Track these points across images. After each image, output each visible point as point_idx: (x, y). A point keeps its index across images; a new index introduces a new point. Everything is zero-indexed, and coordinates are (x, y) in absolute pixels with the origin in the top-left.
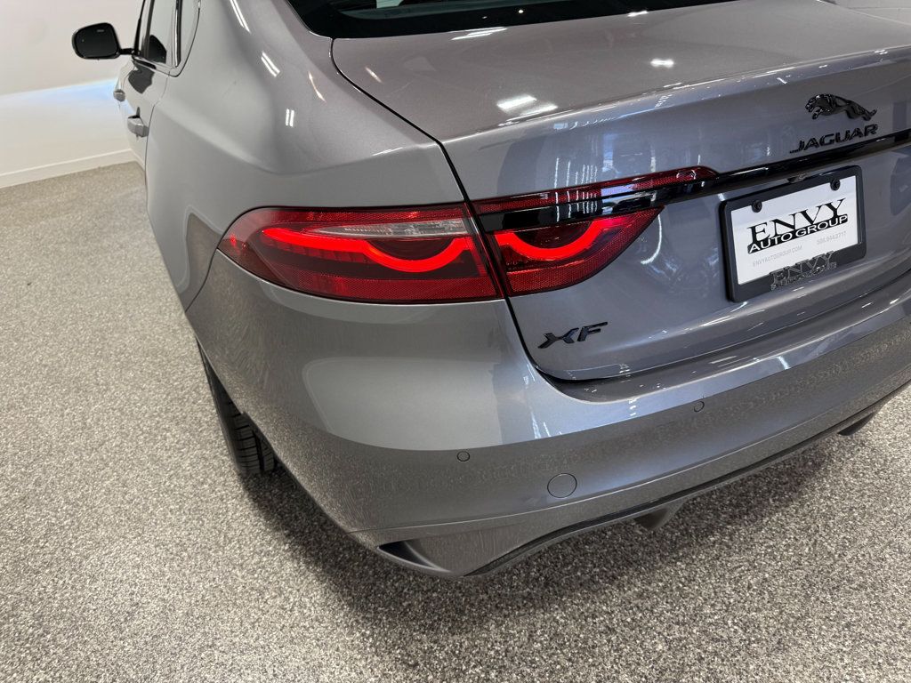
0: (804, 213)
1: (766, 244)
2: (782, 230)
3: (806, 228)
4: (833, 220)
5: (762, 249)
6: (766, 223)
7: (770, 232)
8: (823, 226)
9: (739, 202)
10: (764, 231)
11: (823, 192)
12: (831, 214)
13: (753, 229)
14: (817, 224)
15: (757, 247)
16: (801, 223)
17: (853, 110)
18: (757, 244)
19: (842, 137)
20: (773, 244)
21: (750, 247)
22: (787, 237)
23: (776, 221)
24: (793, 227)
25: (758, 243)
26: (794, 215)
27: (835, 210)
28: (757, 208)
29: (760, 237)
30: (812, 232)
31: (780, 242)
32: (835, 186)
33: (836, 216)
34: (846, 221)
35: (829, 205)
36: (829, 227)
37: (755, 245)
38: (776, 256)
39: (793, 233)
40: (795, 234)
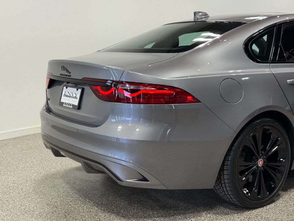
2: (69, 95)
7: (67, 94)
8: (74, 98)
9: (65, 86)
13: (65, 92)
16: (71, 95)
17: (68, 71)
18: (65, 95)
20: (67, 96)
23: (68, 92)
27: (76, 95)
30: (72, 98)
32: (77, 90)
33: (76, 97)
34: (77, 99)
38: (66, 99)
39: (70, 96)
40: (70, 97)
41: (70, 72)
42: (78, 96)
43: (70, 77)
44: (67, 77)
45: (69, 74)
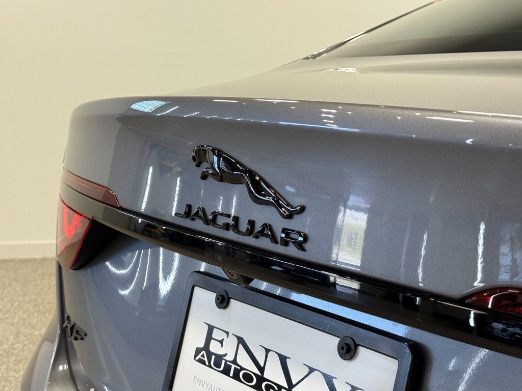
0: (283, 360)
1: (218, 364)
2: (245, 362)
3: (280, 387)
5: (210, 366)
6: (227, 333)
9: (208, 282)
10: (221, 342)
13: (211, 329)
15: (206, 359)
18: (207, 355)
19: (244, 226)
20: (226, 372)
21: (198, 351)
22: (248, 378)
23: (241, 341)
24: (262, 370)
25: (210, 354)
26: (268, 351)
28: (223, 302)
29: (214, 347)
31: (237, 376)
32: (348, 351)
35: (328, 379)
37: (203, 352)
39: (259, 380)
41: (303, 209)
43: (292, 251)
44: (264, 243)
45: (290, 216)
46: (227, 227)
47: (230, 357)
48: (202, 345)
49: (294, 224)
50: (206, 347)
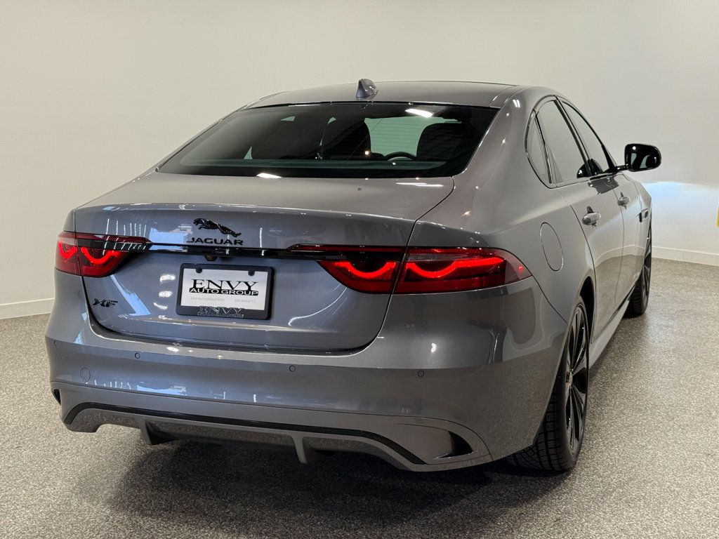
0: (229, 282)
2: (213, 287)
3: (229, 291)
4: (247, 292)
5: (197, 292)
6: (203, 280)
7: (205, 285)
8: (240, 293)
9: (190, 266)
10: (201, 284)
11: (244, 275)
12: (247, 288)
13: (195, 281)
14: (236, 291)
15: (195, 291)
16: (226, 287)
17: (225, 230)
18: (195, 289)
19: (218, 242)
20: (206, 292)
21: (191, 289)
22: (215, 291)
23: (210, 281)
24: (220, 287)
25: (197, 289)
26: (222, 281)
27: (250, 287)
28: (199, 271)
29: (198, 286)
30: (232, 294)
31: (210, 292)
32: (250, 273)
33: (249, 290)
34: (257, 295)
35: (246, 283)
36: (244, 294)
37: (193, 289)
38: (206, 299)
39: (220, 290)
41: (240, 234)
42: (261, 288)
43: (238, 245)
44: (227, 245)
45: (235, 236)
46: (212, 242)
47: (206, 287)
48: (192, 286)
49: (237, 238)
50: (195, 287)
